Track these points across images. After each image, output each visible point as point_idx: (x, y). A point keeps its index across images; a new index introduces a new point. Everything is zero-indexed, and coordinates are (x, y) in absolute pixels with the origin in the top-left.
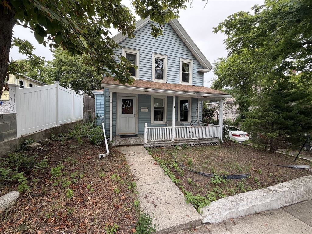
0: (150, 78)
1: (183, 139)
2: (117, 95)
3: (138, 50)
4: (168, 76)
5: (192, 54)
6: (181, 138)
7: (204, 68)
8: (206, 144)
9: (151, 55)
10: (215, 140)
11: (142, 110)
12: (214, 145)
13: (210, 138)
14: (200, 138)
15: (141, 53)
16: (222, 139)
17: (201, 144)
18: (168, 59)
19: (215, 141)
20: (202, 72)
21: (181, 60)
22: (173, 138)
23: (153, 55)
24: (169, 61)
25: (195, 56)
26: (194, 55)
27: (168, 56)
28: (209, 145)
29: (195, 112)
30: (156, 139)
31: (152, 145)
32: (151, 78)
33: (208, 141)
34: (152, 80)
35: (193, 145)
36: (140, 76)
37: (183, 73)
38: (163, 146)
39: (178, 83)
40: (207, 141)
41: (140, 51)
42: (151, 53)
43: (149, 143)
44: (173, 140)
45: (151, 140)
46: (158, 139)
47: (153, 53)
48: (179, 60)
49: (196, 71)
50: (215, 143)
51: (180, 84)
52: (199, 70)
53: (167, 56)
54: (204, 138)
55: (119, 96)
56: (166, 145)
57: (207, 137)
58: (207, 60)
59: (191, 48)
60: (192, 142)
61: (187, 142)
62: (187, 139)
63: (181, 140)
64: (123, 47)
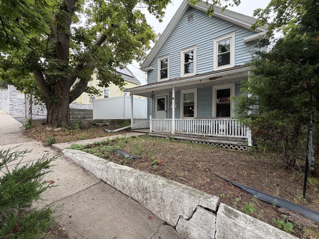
0: (178, 76)
4: (198, 66)
5: (233, 24)
6: (182, 132)
8: (219, 144)
9: (179, 53)
10: (235, 141)
12: (237, 149)
13: (224, 137)
14: (209, 135)
15: (171, 56)
17: (210, 143)
19: (236, 143)
21: (215, 41)
22: (174, 130)
23: (182, 52)
24: (198, 50)
25: (238, 24)
26: (236, 24)
27: (198, 45)
28: (222, 146)
33: (221, 140)
35: (198, 142)
36: (170, 76)
37: (219, 56)
38: (162, 137)
39: (212, 70)
40: (219, 140)
41: (170, 54)
42: (179, 51)
43: (153, 133)
44: (173, 133)
45: (155, 130)
47: (181, 50)
48: (212, 43)
50: (239, 147)
51: (215, 70)
54: (214, 135)
55: (156, 97)
56: (166, 136)
59: (227, 18)
60: (195, 137)
61: (189, 137)
62: (189, 134)
63: (181, 134)
64: (158, 57)
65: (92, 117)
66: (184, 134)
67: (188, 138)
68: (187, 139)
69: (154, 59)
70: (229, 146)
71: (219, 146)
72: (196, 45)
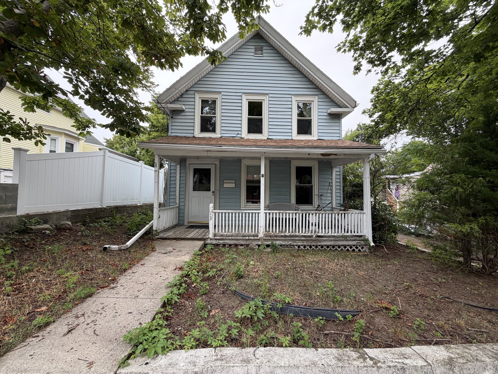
0: (238, 134)
1: (283, 234)
2: (188, 162)
3: (220, 92)
4: (270, 127)
5: (315, 85)
6: (277, 232)
7: (340, 107)
8: (333, 247)
9: (240, 98)
10: (355, 240)
11: (226, 185)
12: (354, 250)
13: (342, 236)
14: (319, 234)
15: (223, 97)
16: (371, 239)
17: (322, 247)
18: (271, 99)
19: (355, 243)
20: (339, 114)
21: (294, 99)
22: (262, 231)
23: (244, 98)
24: (271, 102)
25: (322, 88)
26: (319, 87)
27: (270, 95)
28: (342, 249)
29: (327, 188)
30: (230, 231)
31: (221, 242)
32: (240, 133)
33: (338, 241)
34: (243, 136)
35: (305, 247)
36: (222, 132)
37: (298, 120)
38: (242, 245)
39: (290, 138)
40: (335, 240)
41: (223, 93)
42: (240, 94)
43: (216, 238)
44: (261, 235)
45: (220, 232)
46: (234, 232)
47: (244, 93)
48: (290, 99)
49: (326, 114)
50: (357, 248)
51: (294, 138)
52: (329, 111)
53: (267, 96)
54: (330, 234)
55: (190, 164)
56: (248, 243)
57: (336, 234)
58: (344, 92)
59: (312, 75)
60: (302, 240)
61: (290, 240)
62: (290, 235)
63: (276, 236)
64: (197, 91)
65: (14, 209)
66: (282, 236)
67: (290, 242)
68: (288, 244)
69: (187, 91)
70: (345, 247)
71: (332, 249)
72: (268, 94)
